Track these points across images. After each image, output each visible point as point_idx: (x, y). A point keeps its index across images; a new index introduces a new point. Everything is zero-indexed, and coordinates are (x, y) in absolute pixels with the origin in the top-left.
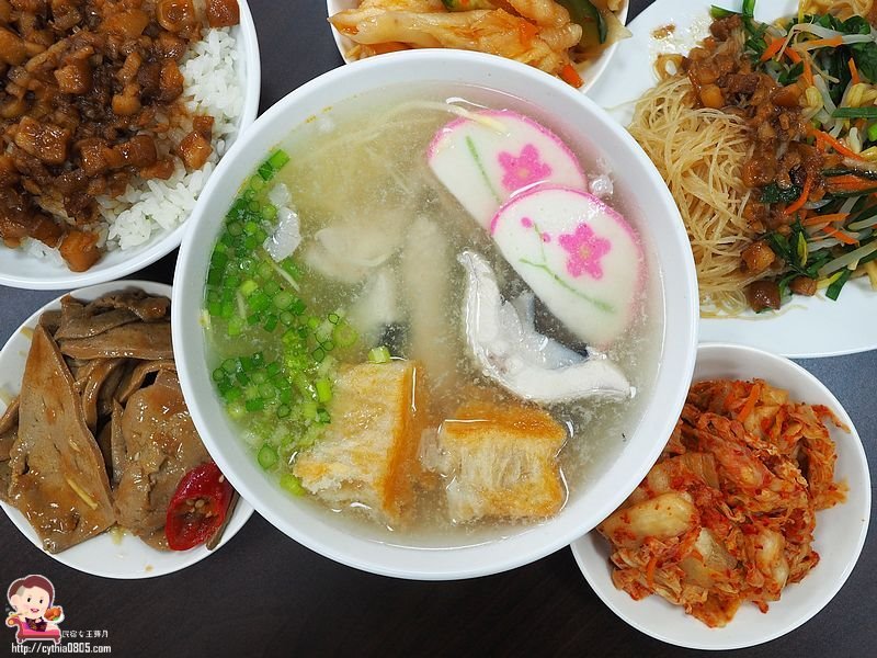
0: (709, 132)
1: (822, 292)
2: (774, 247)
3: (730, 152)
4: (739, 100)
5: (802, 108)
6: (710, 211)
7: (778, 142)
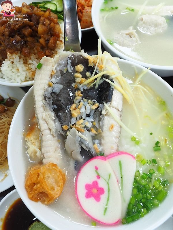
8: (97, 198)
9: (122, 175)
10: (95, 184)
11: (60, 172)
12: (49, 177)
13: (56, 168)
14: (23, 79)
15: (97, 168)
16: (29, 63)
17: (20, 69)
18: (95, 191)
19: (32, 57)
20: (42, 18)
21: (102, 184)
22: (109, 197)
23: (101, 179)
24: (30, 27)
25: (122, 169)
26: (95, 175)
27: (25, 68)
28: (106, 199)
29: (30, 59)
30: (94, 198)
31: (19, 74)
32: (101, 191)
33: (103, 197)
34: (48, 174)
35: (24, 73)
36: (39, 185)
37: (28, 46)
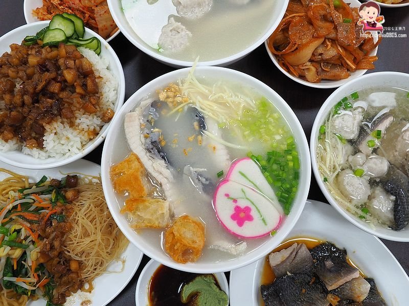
0: (79, 249)
1: (48, 180)
2: (65, 198)
3: (73, 239)
4: (63, 262)
5: (40, 252)
6: (87, 216)
7: (53, 239)
8: (250, 218)
9: (252, 182)
10: (238, 209)
11: (194, 222)
12: (184, 233)
13: (188, 221)
14: (79, 146)
15: (227, 195)
16: (76, 124)
17: (70, 136)
18: (242, 215)
19: (77, 115)
20: (61, 61)
21: (243, 204)
22: (257, 208)
23: (238, 200)
24: (55, 79)
25: (247, 176)
26: (231, 201)
27: (75, 133)
28: (257, 212)
29: (76, 118)
30: (246, 221)
31: (72, 143)
32: (247, 209)
33: (253, 213)
34: (183, 230)
35: (78, 139)
36: (178, 244)
37: (64, 104)
